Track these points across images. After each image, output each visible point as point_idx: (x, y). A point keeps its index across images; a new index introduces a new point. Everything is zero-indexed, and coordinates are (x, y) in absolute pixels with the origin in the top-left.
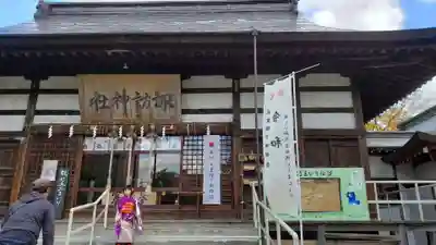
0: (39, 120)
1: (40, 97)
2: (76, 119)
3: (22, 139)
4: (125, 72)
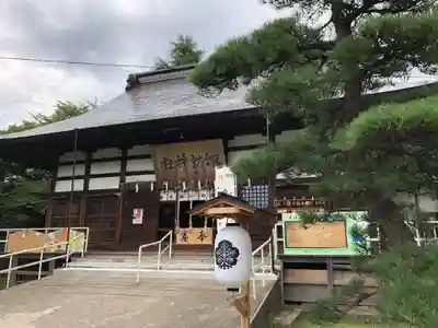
0: (129, 179)
1: (128, 162)
2: (152, 178)
3: (119, 194)
4: (182, 141)
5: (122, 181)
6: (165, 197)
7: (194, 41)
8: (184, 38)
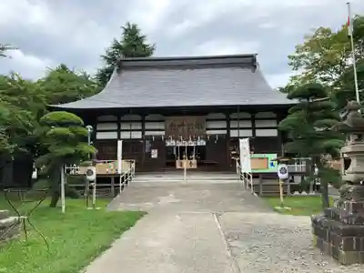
0: (147, 133)
2: (163, 133)
3: (142, 142)
5: (143, 134)
6: (168, 144)
7: (138, 28)
8: (131, 24)
